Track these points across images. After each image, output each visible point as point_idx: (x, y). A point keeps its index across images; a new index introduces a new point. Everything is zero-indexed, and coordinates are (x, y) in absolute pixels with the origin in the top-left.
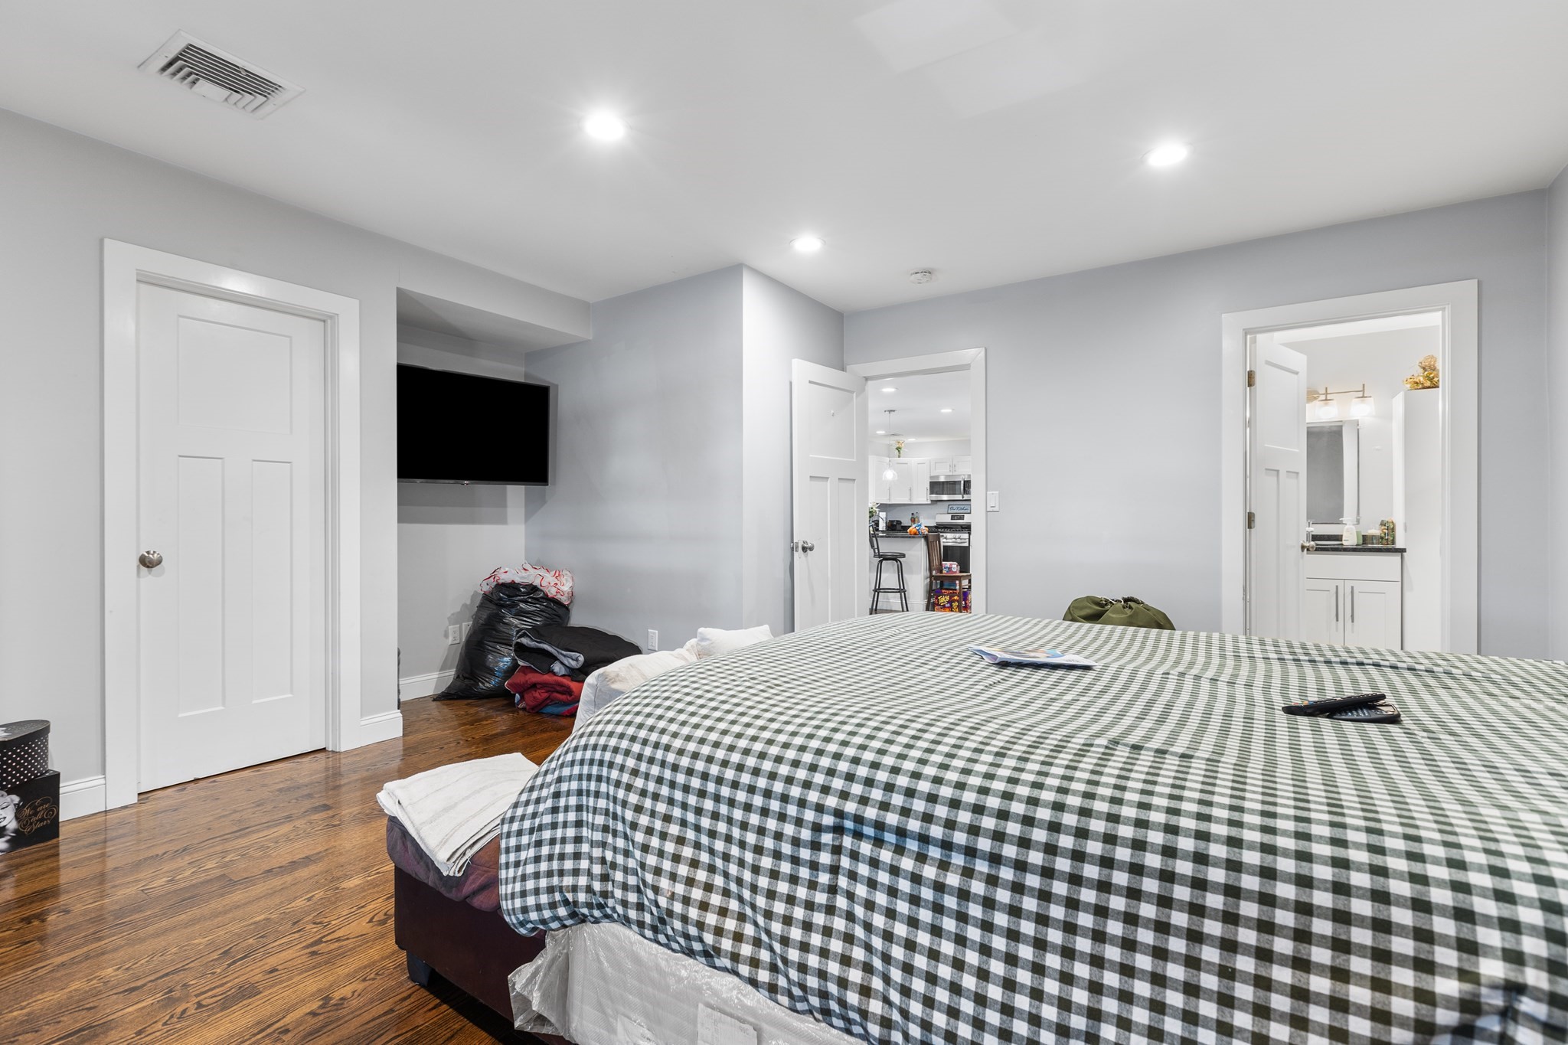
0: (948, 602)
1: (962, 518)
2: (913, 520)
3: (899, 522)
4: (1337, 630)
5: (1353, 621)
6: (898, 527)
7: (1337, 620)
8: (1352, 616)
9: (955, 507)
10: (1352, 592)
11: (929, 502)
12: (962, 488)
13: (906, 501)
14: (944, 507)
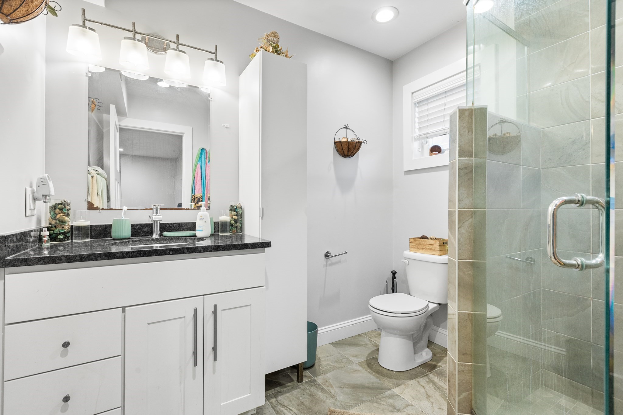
4: (194, 377)
5: (215, 359)
7: (195, 364)
8: (214, 349)
10: (215, 313)
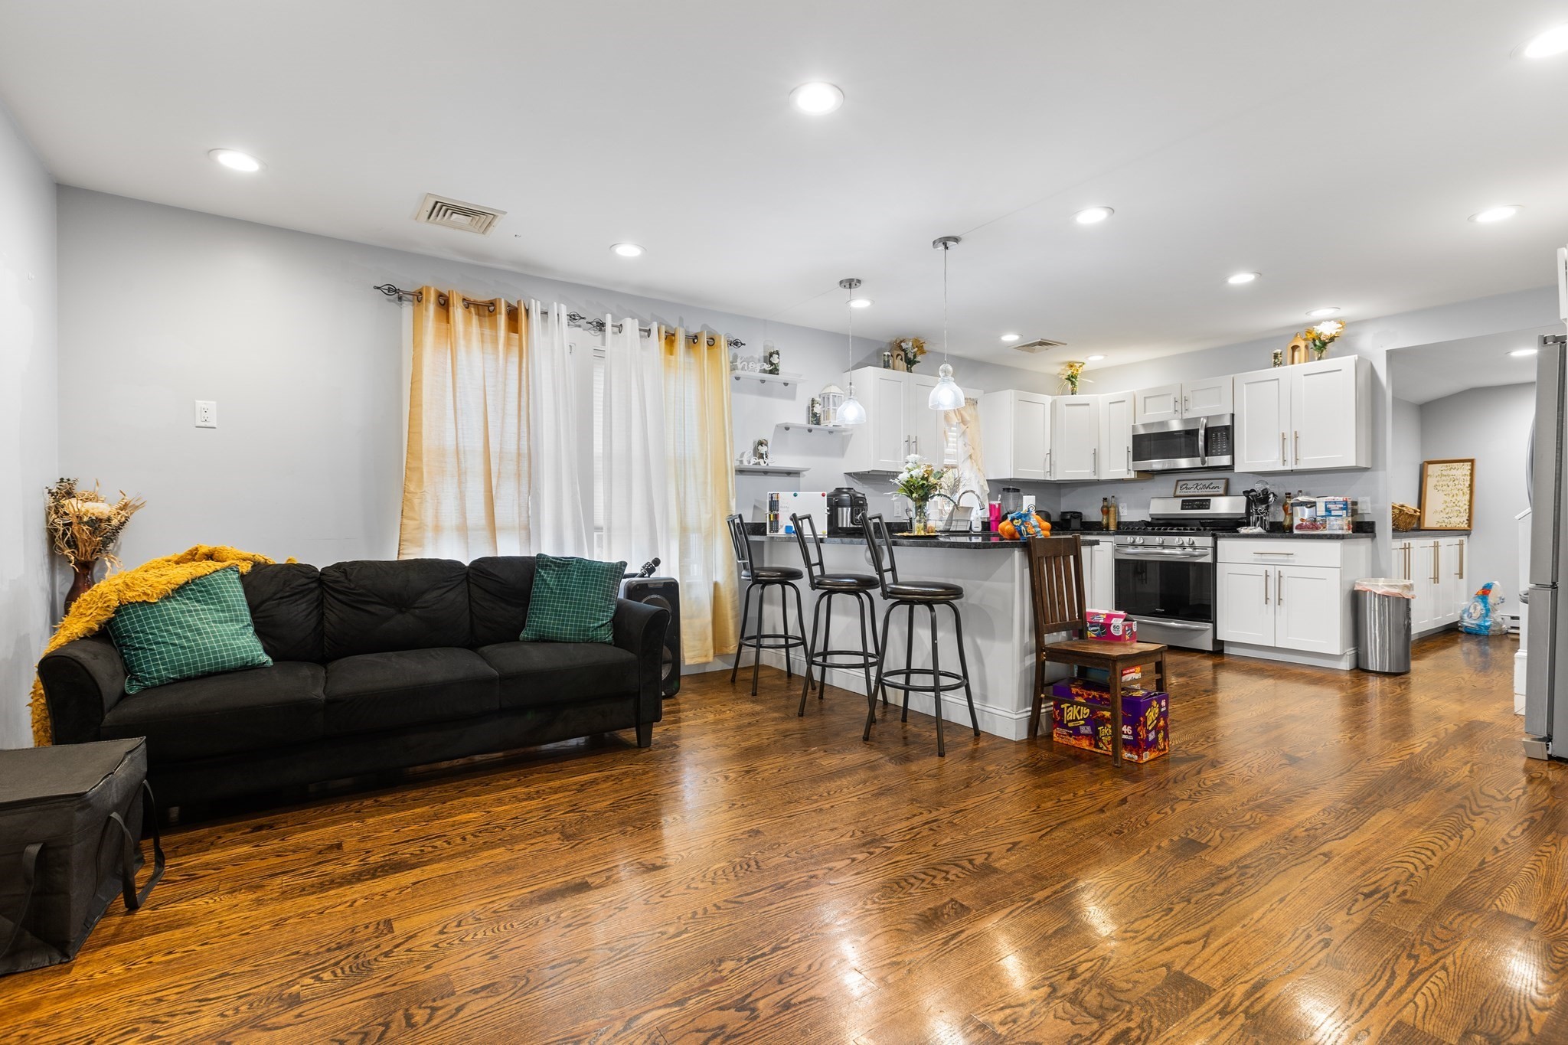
0: (1088, 721)
1: (1204, 504)
2: (1106, 511)
3: (1078, 515)
6: (1075, 524)
9: (1190, 484)
11: (1132, 475)
12: (1201, 443)
13: (1085, 473)
14: (1166, 485)
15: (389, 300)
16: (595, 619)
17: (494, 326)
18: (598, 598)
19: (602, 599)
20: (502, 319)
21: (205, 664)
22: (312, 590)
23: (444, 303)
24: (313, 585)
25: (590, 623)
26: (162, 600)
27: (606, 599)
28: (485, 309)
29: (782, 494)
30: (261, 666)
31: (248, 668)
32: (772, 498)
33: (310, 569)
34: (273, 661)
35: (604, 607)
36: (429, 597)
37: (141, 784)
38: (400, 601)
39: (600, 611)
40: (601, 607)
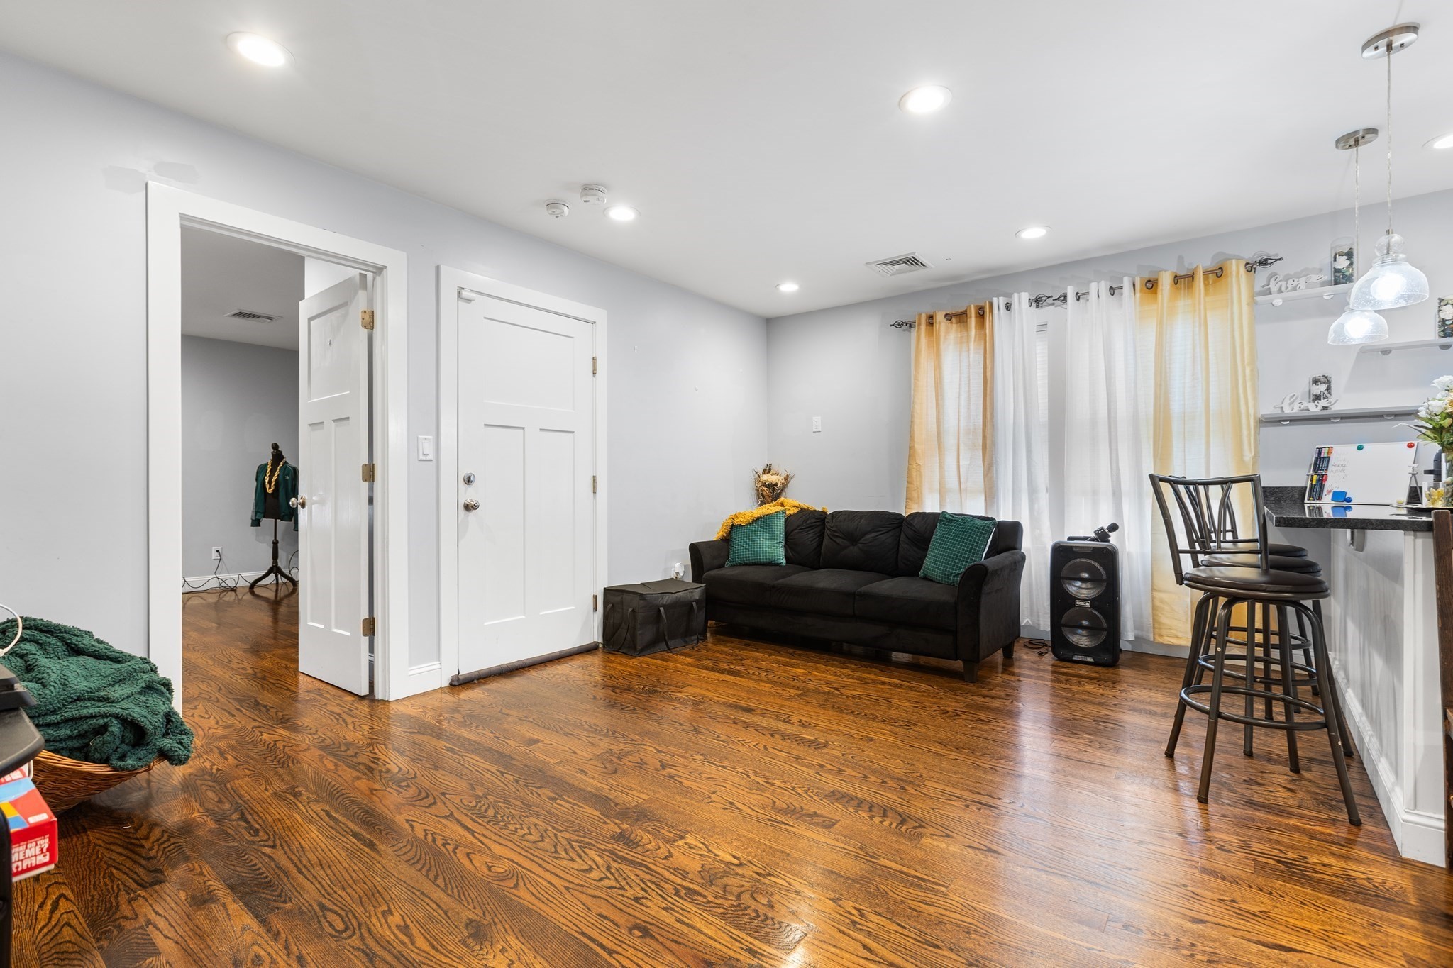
15: (904, 330)
16: (957, 567)
17: (967, 329)
18: (963, 550)
19: (967, 551)
20: (973, 321)
21: (753, 558)
22: (816, 527)
23: (930, 320)
24: (818, 524)
25: (953, 569)
26: (747, 525)
27: (970, 552)
28: (959, 317)
29: (1337, 449)
30: (778, 565)
31: (772, 564)
32: (1320, 454)
33: (823, 514)
34: (787, 562)
35: (967, 558)
36: (868, 537)
37: (691, 602)
38: (853, 538)
39: (963, 561)
40: (964, 557)
